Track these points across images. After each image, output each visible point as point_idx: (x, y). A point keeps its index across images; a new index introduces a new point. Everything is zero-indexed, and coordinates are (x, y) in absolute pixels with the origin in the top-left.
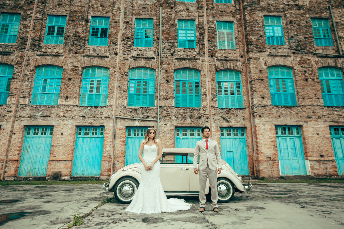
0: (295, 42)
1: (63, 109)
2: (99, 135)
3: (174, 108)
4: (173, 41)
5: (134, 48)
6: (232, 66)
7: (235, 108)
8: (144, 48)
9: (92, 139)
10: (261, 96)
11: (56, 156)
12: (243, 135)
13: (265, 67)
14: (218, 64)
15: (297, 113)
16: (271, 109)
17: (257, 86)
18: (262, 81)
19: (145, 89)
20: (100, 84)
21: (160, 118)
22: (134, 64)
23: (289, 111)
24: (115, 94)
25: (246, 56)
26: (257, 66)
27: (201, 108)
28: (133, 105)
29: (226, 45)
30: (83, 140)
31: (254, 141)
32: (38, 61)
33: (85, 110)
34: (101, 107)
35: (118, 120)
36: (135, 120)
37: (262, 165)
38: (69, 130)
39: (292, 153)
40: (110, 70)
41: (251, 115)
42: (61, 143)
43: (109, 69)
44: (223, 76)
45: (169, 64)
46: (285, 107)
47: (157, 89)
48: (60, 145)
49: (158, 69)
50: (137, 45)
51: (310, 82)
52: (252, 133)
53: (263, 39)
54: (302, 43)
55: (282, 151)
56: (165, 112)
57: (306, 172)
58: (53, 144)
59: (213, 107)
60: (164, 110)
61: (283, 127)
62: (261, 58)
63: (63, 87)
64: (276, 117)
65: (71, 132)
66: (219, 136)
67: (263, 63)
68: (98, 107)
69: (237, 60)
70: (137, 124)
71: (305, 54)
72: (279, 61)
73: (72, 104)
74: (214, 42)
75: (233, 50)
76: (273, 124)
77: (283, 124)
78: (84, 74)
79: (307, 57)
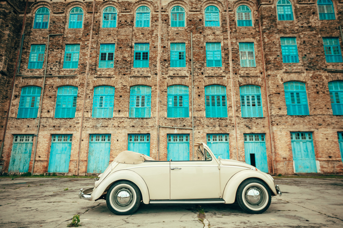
0: (307, 60)
1: (117, 121)
2: (145, 141)
3: (205, 118)
4: (203, 62)
5: (171, 68)
6: (253, 82)
7: (256, 118)
8: (178, 68)
9: (140, 144)
10: (278, 108)
12: (263, 140)
13: (282, 83)
14: (241, 80)
15: (309, 122)
16: (286, 118)
17: (275, 99)
18: (279, 95)
19: (181, 103)
20: (144, 99)
21: (194, 127)
22: (171, 82)
23: (302, 120)
24: (157, 107)
25: (265, 73)
26: (275, 82)
27: (228, 118)
28: (171, 116)
29: (248, 63)
30: (134, 145)
31: (273, 145)
32: (95, 82)
33: (134, 121)
34: (147, 118)
35: (161, 129)
36: (174, 128)
37: (279, 164)
38: (123, 137)
39: (304, 155)
40: (152, 87)
41: (270, 123)
42: (117, 148)
43: (151, 87)
44: (245, 90)
45: (200, 81)
46: (298, 116)
47: (191, 102)
49: (191, 86)
50: (173, 66)
51: (321, 94)
52: (271, 138)
53: (280, 58)
54: (314, 60)
55: (296, 153)
56: (198, 122)
57: (317, 170)
58: (111, 148)
59: (238, 117)
60: (197, 120)
61: (297, 133)
62: (278, 75)
63: (116, 102)
64: (291, 125)
65: (124, 139)
66: (243, 141)
67: (280, 79)
68: (144, 118)
69: (257, 77)
70: (176, 132)
71: (317, 70)
72: (294, 77)
73: (124, 116)
74: (238, 61)
75: (253, 67)
76: (288, 130)
77: (297, 130)
78: (131, 91)
79: (318, 73)
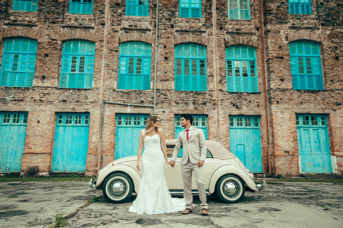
0: (324, 11)
1: (39, 92)
2: (83, 123)
3: (174, 91)
4: (173, 9)
5: (126, 17)
6: (246, 41)
7: (247, 93)
8: (137, 17)
9: (75, 128)
10: (279, 78)
11: (31, 148)
12: (256, 125)
13: (286, 42)
14: (228, 38)
15: (323, 100)
16: (291, 94)
17: (275, 65)
18: (281, 60)
19: (139, 68)
20: (84, 62)
21: (157, 104)
22: (125, 37)
23: (313, 97)
24: (102, 74)
25: (263, 29)
26: (276, 40)
27: (207, 92)
28: (124, 87)
29: (239, 14)
30: (64, 129)
31: (270, 132)
32: (5, 32)
33: (66, 94)
34: (85, 90)
35: (106, 105)
36: (127, 106)
37: (279, 161)
38: (47, 117)
39: (315, 147)
40: (96, 44)
41: (267, 101)
42: (37, 133)
43: (94, 43)
44: (234, 53)
45: (169, 38)
46: (308, 91)
47: (153, 68)
48: (36, 135)
49: (155, 44)
50: (129, 14)
51: (341, 61)
52: (267, 122)
53: (285, 7)
54: (333, 12)
55: (304, 144)
56: (163, 96)
57: (331, 169)
58: (28, 133)
59: (221, 90)
60: (162, 94)
61: (305, 116)
62: (282, 31)
63: (39, 64)
64: (297, 104)
65: (49, 120)
66: (227, 126)
67: (284, 37)
68: (82, 90)
69: (251, 34)
70: (129, 110)
71: (337, 25)
72: (304, 34)
73: (50, 85)
74: (224, 11)
75: (247, 21)
76: (293, 112)
77: (306, 111)
78: (64, 49)
79: (339, 30)
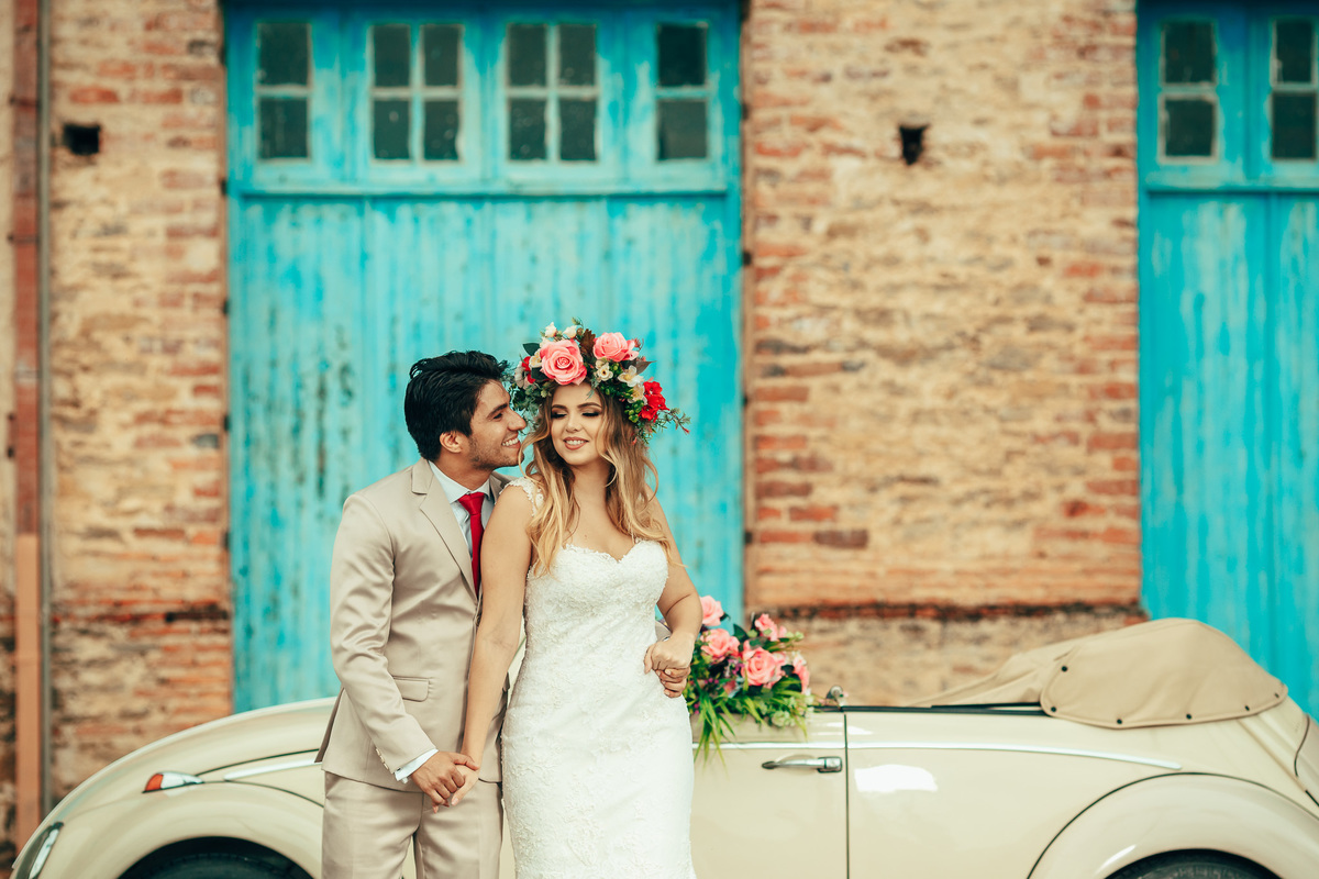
11: (860, 540)
38: (1036, 58)
42: (919, 312)
48: (900, 335)
58: (780, 319)
